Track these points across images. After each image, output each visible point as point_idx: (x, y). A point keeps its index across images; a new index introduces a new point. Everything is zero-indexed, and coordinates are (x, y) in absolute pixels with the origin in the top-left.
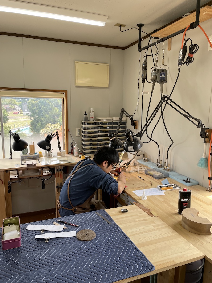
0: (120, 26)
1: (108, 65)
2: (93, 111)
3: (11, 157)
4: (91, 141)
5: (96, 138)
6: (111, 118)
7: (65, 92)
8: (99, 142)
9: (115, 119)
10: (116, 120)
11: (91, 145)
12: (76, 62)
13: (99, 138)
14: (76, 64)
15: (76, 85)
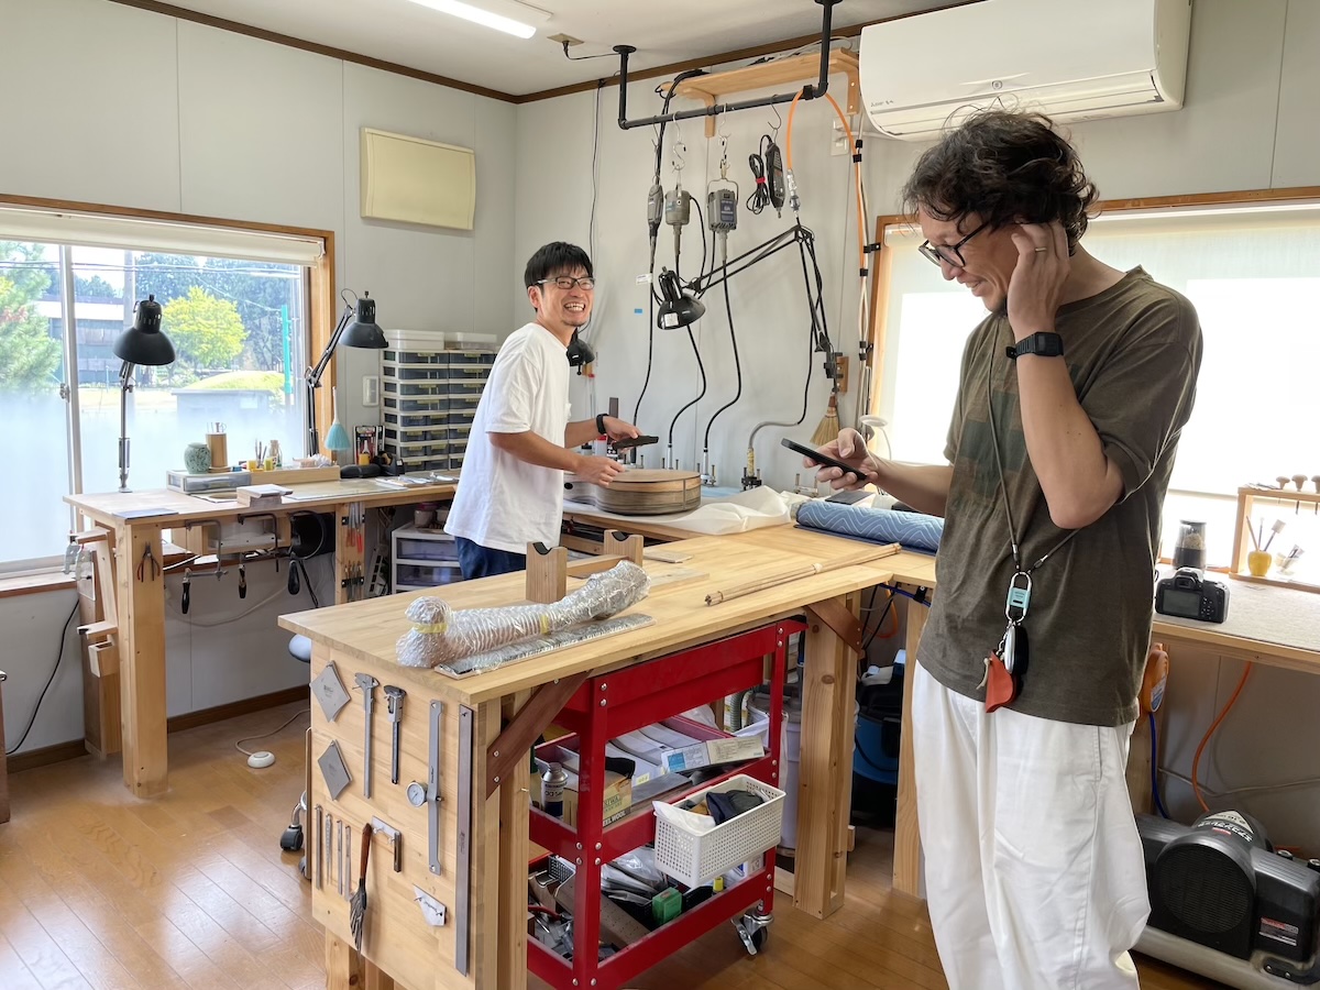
0: (566, 44)
3: (123, 486)
4: (427, 420)
5: (444, 413)
7: (327, 238)
11: (425, 436)
12: (366, 130)
14: (369, 137)
15: (368, 214)
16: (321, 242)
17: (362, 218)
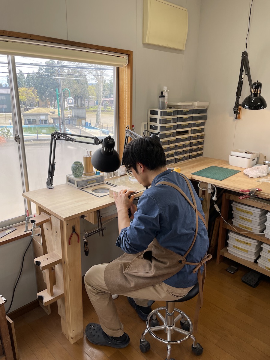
1: (187, 10)
2: (167, 91)
4: (169, 142)
6: (190, 103)
7: (129, 54)
8: (177, 144)
9: (196, 105)
10: (199, 107)
11: (168, 149)
13: (178, 137)
14: (149, 2)
16: (126, 57)
17: (143, 44)
